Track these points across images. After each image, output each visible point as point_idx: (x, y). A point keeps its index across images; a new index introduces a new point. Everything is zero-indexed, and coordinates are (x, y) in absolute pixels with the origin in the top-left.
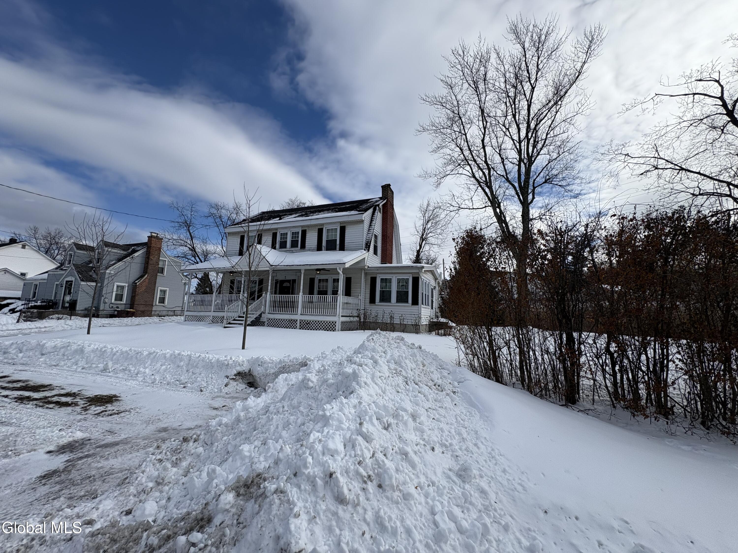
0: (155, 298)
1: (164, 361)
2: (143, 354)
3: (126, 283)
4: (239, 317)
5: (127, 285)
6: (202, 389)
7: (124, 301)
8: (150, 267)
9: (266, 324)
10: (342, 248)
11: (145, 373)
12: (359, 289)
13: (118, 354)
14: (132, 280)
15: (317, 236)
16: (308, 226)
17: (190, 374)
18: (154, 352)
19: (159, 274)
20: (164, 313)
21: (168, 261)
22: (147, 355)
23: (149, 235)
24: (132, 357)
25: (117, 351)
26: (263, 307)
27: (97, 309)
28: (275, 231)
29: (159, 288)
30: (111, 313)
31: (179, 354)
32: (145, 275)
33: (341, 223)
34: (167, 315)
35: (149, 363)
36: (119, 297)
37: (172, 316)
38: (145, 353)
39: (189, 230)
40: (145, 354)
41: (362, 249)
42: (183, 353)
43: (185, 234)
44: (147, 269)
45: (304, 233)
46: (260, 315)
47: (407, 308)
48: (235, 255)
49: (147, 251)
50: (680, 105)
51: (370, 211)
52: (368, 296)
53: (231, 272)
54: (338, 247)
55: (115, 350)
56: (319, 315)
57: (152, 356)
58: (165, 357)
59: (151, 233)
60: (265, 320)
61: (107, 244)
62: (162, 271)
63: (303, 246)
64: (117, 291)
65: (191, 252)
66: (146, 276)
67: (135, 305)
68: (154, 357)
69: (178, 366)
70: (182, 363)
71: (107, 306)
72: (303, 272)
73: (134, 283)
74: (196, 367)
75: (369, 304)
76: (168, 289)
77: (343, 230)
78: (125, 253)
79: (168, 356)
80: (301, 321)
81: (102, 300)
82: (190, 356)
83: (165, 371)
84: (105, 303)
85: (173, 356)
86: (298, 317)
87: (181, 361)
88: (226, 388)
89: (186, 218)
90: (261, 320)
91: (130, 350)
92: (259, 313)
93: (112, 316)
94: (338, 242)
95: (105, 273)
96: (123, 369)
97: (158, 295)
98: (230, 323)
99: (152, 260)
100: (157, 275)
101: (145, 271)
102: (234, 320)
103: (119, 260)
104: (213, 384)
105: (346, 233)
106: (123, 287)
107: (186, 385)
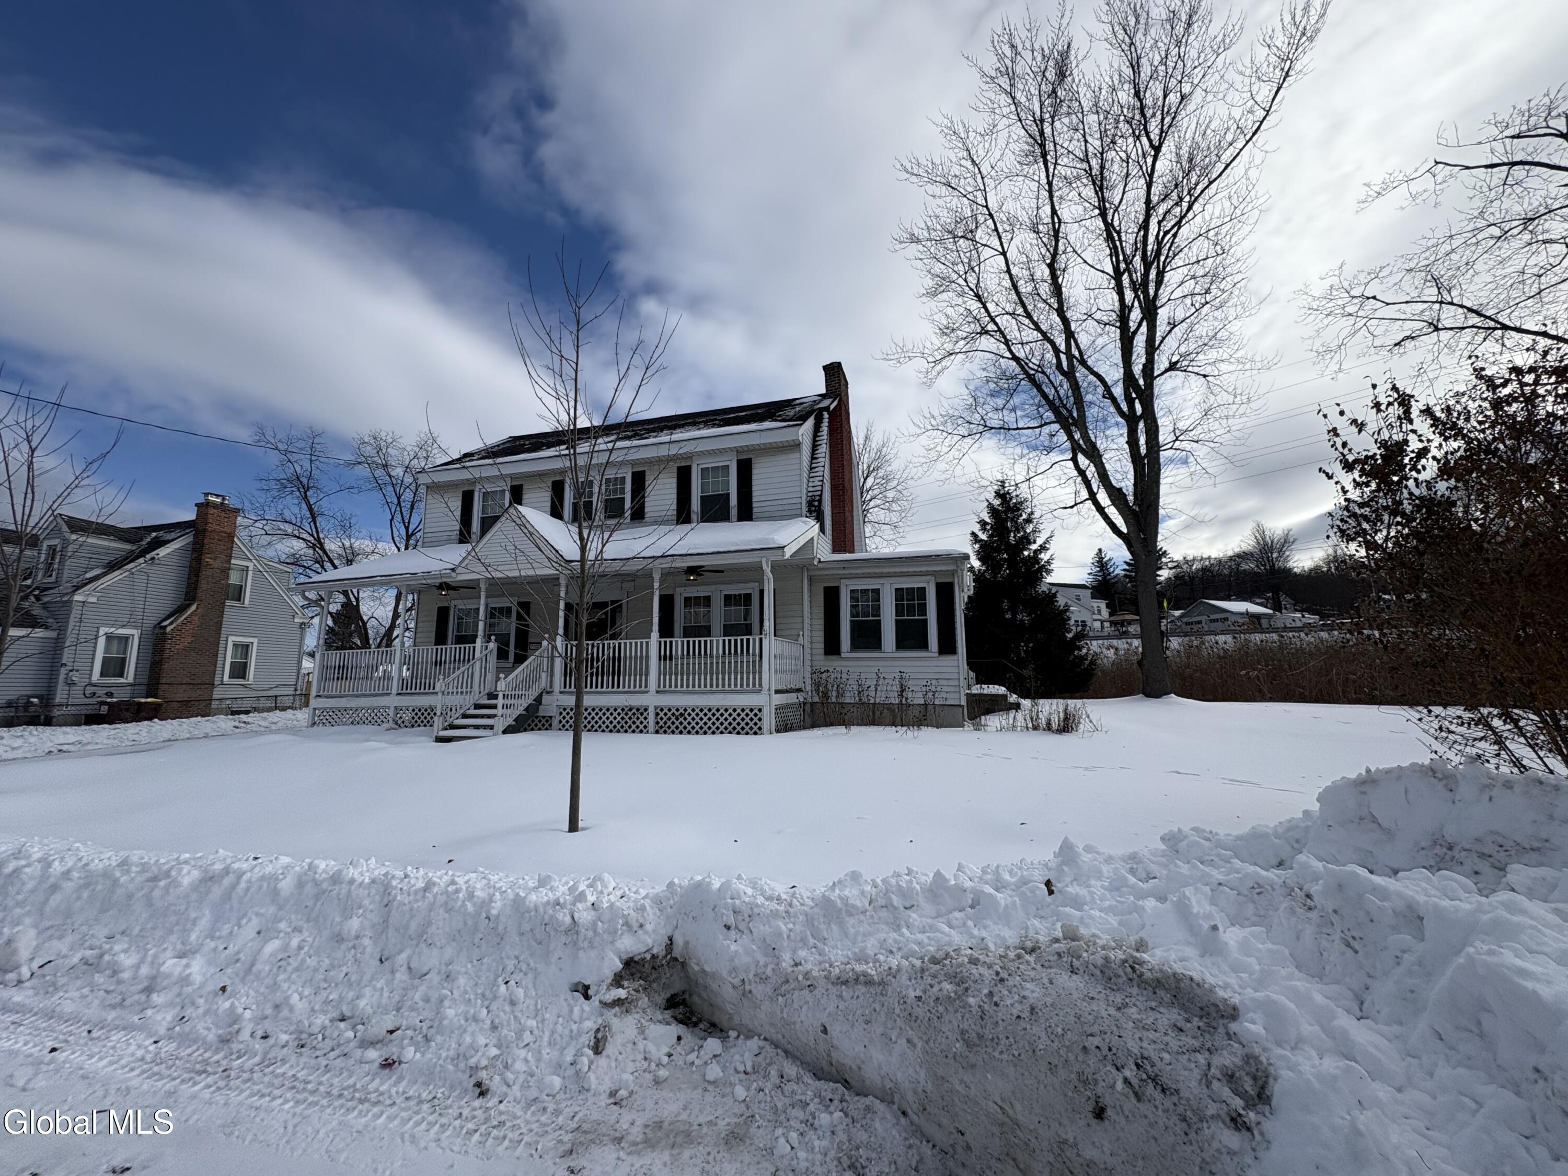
0: (219, 665)
1: (272, 910)
2: (175, 883)
3: (136, 628)
4: (478, 706)
5: (136, 633)
6: (483, 1075)
7: (130, 675)
8: (204, 585)
9: (555, 722)
10: (746, 514)
11: (185, 980)
12: (799, 620)
13: (69, 886)
14: (151, 620)
15: (675, 485)
16: (650, 462)
17: (401, 976)
18: (227, 871)
19: (228, 603)
20: (247, 705)
21: (256, 570)
22: (195, 887)
23: (201, 500)
24: (130, 896)
25: (66, 874)
26: (544, 675)
27: (47, 700)
28: (558, 478)
29: (232, 639)
30: (89, 711)
31: (336, 879)
32: (189, 606)
33: (738, 450)
34: (256, 710)
35: (205, 922)
36: (114, 667)
37: (269, 710)
38: (188, 877)
39: (306, 498)
40: (186, 881)
41: (801, 516)
42: (352, 872)
43: (296, 510)
44: (196, 589)
45: (639, 480)
46: (539, 700)
47: (927, 663)
48: (448, 541)
49: (195, 543)
50: (1472, 193)
51: (810, 422)
52: (820, 636)
53: (442, 586)
54: (734, 512)
55: (57, 867)
56: (712, 692)
57: (217, 892)
58: (275, 893)
59: (206, 494)
60: (553, 712)
61: (77, 525)
62: (238, 593)
63: (638, 515)
64: (107, 650)
65: (311, 551)
66: (194, 607)
67: (163, 687)
68: (227, 896)
69: (339, 938)
70: (354, 924)
71: (77, 692)
72: (657, 577)
73: (159, 627)
74: (422, 937)
75: (822, 657)
76: (255, 641)
77: (745, 469)
78: (128, 547)
79: (286, 885)
80: (659, 710)
81: (62, 677)
82: (384, 887)
83: (280, 963)
84: (70, 684)
85: (309, 889)
86: (651, 700)
87: (347, 913)
88: (602, 1061)
89: (298, 469)
90: (541, 713)
91: (124, 864)
92: (533, 693)
93: (93, 719)
94: (734, 501)
95: (70, 602)
96: (85, 962)
97: (228, 658)
98: (453, 727)
99: (208, 564)
100: (223, 605)
101: (190, 593)
102: (465, 716)
103: (112, 567)
104: (527, 1037)
105: (754, 477)
106: (125, 639)
107: (393, 1051)
